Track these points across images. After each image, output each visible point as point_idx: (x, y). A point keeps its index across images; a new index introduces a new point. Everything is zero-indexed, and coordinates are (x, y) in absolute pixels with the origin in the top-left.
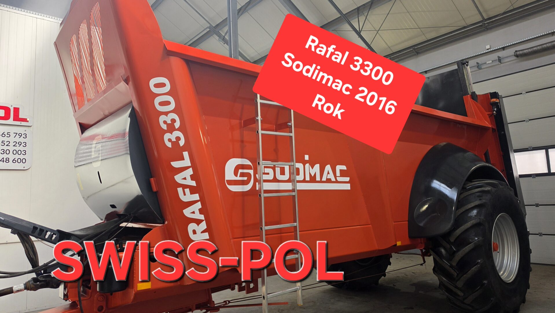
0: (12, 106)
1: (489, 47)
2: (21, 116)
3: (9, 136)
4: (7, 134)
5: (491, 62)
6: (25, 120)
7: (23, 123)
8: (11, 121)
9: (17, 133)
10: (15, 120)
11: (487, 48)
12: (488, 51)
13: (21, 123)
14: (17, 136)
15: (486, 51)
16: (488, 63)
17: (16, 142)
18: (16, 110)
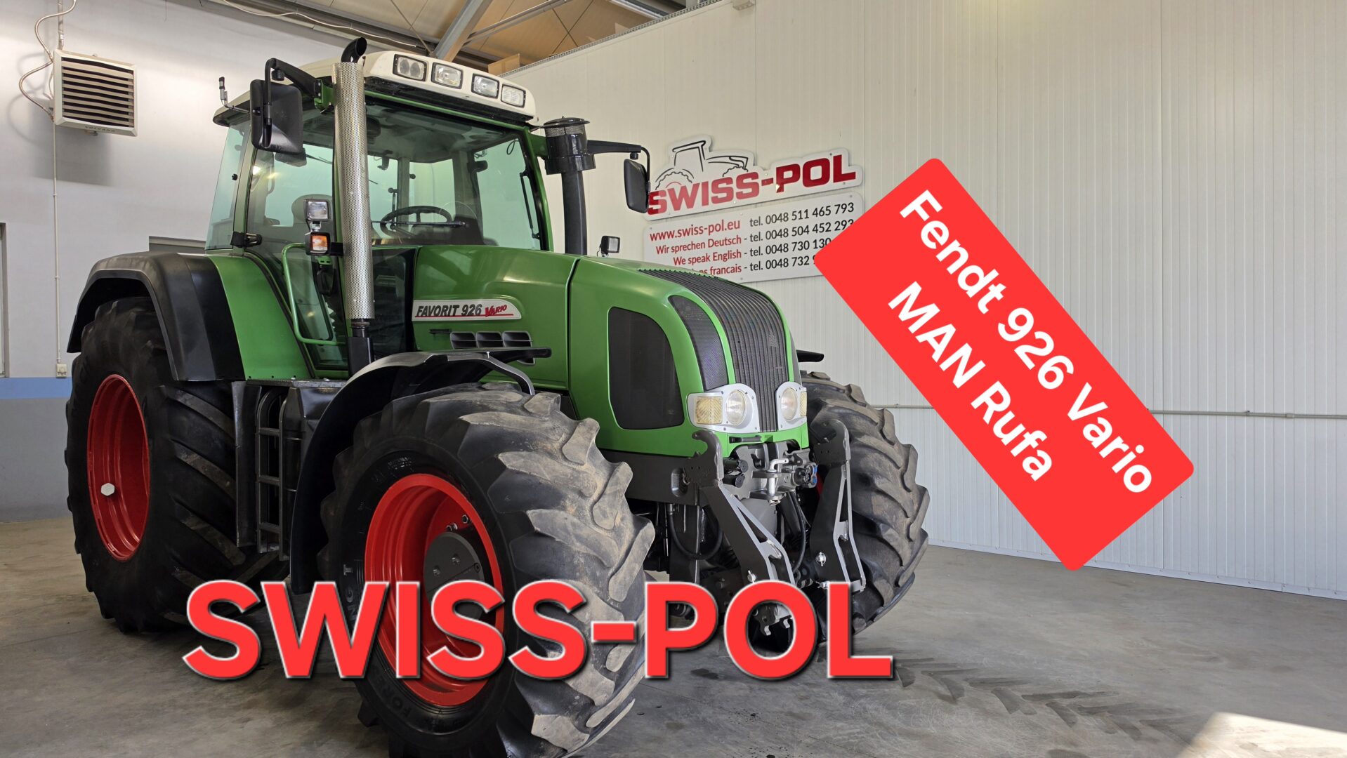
0: (831, 154)
2: (844, 171)
3: (828, 212)
4: (827, 210)
6: (851, 176)
7: (849, 183)
8: (831, 184)
9: (839, 205)
10: (835, 180)
13: (844, 183)
14: (841, 210)
17: (838, 222)
18: (838, 160)
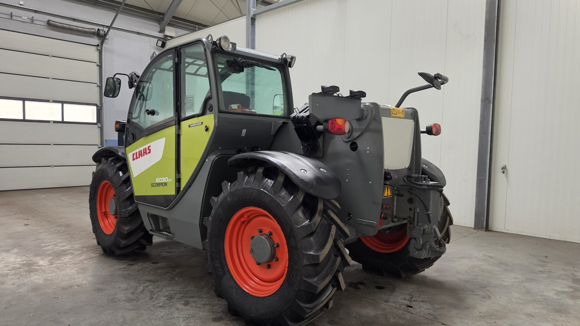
1: (23, 4)
5: (26, 18)
11: (21, 3)
12: (21, 6)
15: (20, 6)
16: (23, 17)
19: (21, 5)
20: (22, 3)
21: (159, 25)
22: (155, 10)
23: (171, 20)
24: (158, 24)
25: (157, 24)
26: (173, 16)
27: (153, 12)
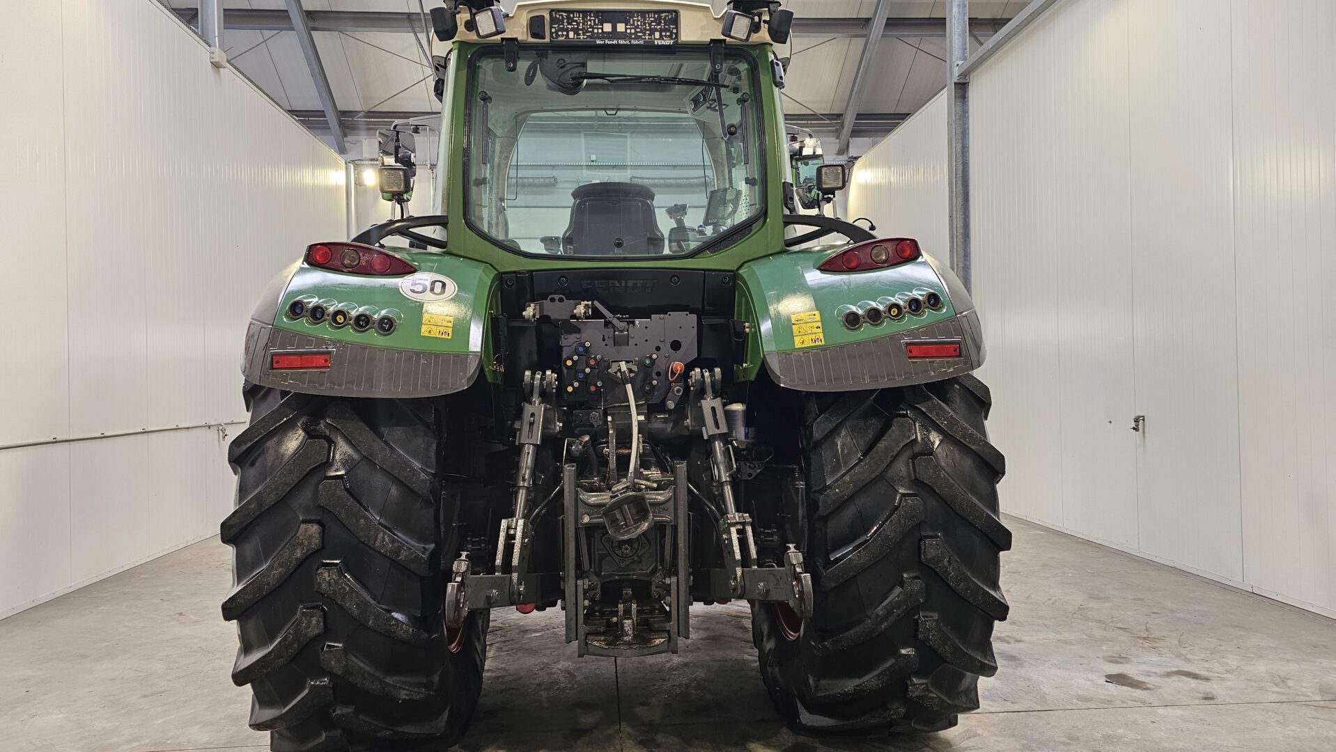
19: (593, 161)
20: (593, 157)
21: (838, 140)
22: (818, 112)
23: (855, 123)
24: (835, 138)
25: (833, 139)
26: (858, 114)
27: (814, 116)
